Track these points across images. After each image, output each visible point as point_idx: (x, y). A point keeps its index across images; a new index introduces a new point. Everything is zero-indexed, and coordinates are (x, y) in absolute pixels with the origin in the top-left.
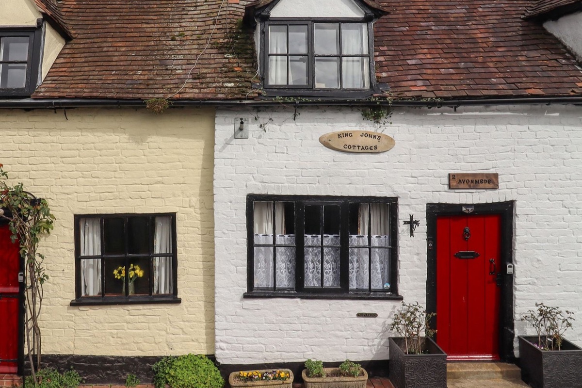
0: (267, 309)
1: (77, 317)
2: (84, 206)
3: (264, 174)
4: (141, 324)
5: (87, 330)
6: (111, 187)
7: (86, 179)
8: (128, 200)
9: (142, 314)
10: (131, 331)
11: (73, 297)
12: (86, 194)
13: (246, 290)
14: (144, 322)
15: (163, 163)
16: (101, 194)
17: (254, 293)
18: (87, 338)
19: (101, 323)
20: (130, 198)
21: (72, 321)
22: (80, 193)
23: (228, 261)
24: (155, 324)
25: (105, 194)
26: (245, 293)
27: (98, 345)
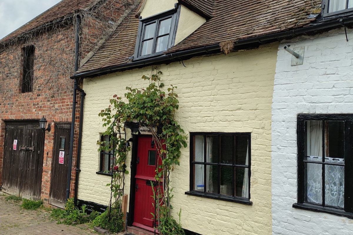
0: (314, 222)
1: (190, 204)
2: (194, 126)
3: (313, 95)
4: (226, 217)
5: (195, 214)
6: (209, 113)
7: (196, 107)
8: (220, 122)
9: (226, 209)
10: (220, 221)
11: (188, 189)
12: (195, 118)
13: (296, 201)
14: (228, 216)
15: (243, 94)
16: (203, 118)
17: (304, 205)
18: (195, 219)
19: (202, 210)
20: (221, 121)
21: (187, 206)
22: (192, 117)
23: (281, 173)
24: (234, 219)
25: (205, 118)
26: (295, 204)
27: (201, 226)
